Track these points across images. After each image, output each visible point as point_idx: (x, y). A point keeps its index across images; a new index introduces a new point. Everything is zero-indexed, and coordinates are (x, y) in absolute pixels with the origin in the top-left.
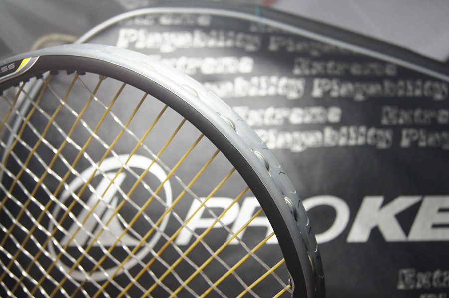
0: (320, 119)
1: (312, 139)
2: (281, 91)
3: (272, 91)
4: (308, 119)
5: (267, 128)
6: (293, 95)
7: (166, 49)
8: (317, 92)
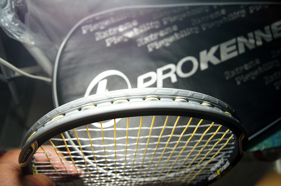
0: (171, 31)
1: (171, 39)
2: (152, 27)
3: (149, 28)
4: (166, 33)
5: (153, 42)
6: (157, 27)
7: (102, 28)
8: (165, 23)
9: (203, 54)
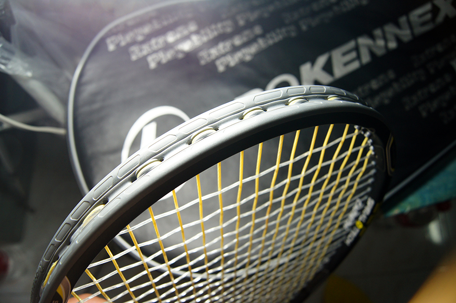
9: (305, 69)
